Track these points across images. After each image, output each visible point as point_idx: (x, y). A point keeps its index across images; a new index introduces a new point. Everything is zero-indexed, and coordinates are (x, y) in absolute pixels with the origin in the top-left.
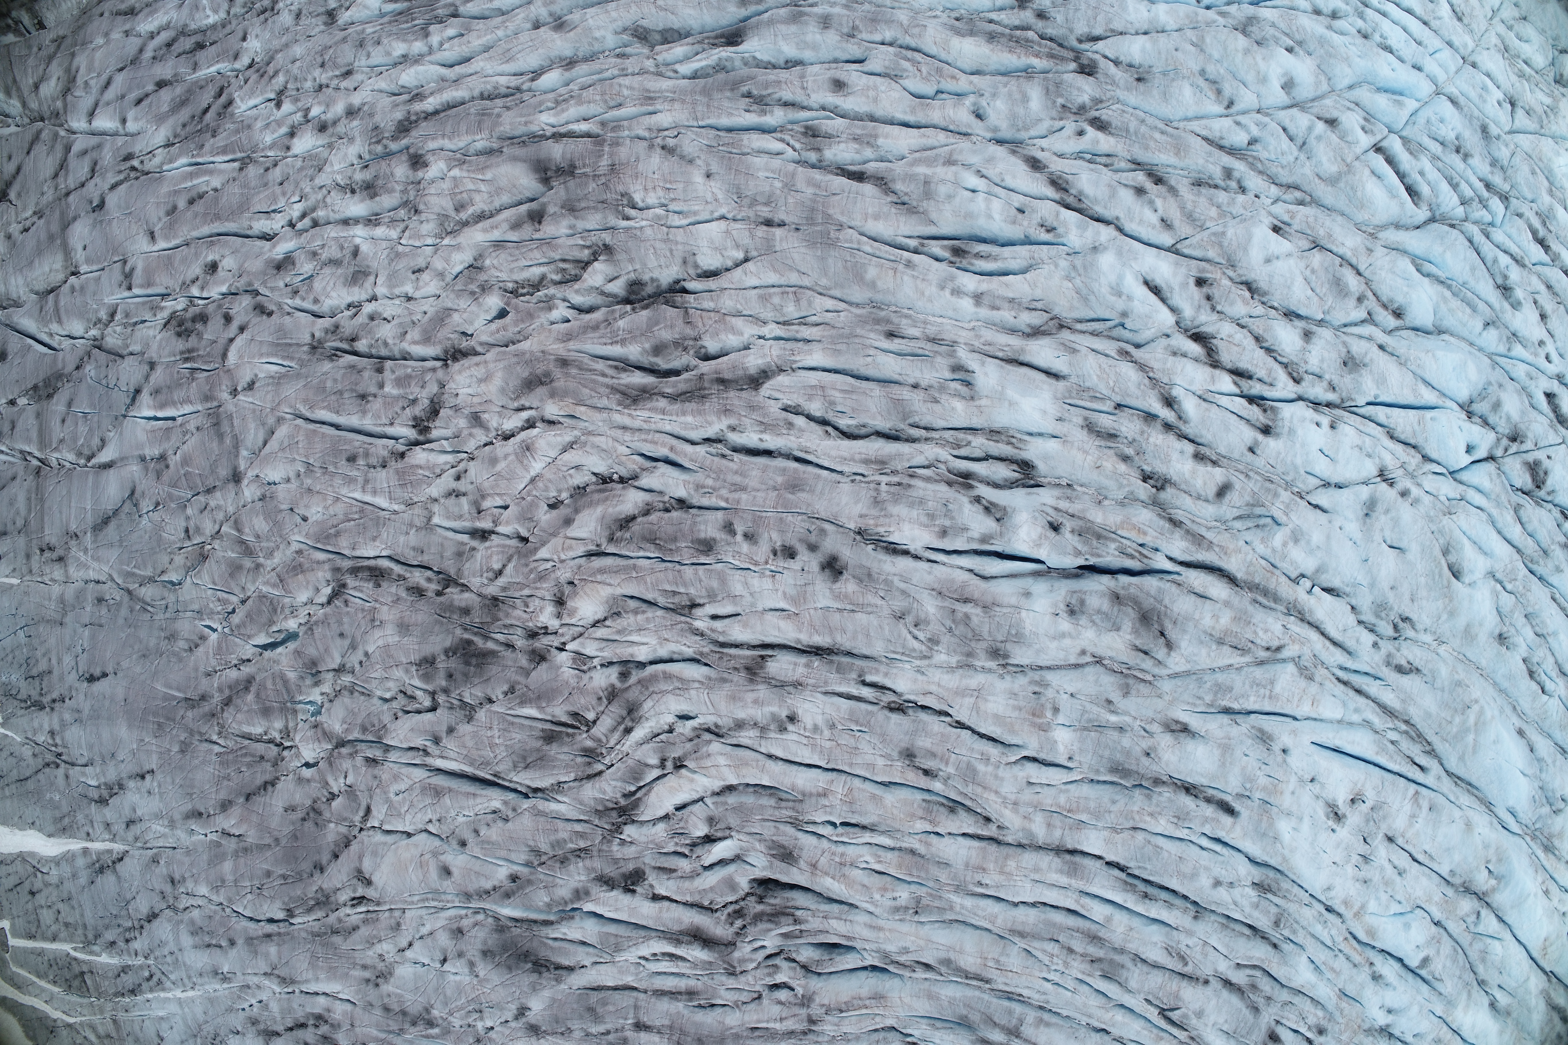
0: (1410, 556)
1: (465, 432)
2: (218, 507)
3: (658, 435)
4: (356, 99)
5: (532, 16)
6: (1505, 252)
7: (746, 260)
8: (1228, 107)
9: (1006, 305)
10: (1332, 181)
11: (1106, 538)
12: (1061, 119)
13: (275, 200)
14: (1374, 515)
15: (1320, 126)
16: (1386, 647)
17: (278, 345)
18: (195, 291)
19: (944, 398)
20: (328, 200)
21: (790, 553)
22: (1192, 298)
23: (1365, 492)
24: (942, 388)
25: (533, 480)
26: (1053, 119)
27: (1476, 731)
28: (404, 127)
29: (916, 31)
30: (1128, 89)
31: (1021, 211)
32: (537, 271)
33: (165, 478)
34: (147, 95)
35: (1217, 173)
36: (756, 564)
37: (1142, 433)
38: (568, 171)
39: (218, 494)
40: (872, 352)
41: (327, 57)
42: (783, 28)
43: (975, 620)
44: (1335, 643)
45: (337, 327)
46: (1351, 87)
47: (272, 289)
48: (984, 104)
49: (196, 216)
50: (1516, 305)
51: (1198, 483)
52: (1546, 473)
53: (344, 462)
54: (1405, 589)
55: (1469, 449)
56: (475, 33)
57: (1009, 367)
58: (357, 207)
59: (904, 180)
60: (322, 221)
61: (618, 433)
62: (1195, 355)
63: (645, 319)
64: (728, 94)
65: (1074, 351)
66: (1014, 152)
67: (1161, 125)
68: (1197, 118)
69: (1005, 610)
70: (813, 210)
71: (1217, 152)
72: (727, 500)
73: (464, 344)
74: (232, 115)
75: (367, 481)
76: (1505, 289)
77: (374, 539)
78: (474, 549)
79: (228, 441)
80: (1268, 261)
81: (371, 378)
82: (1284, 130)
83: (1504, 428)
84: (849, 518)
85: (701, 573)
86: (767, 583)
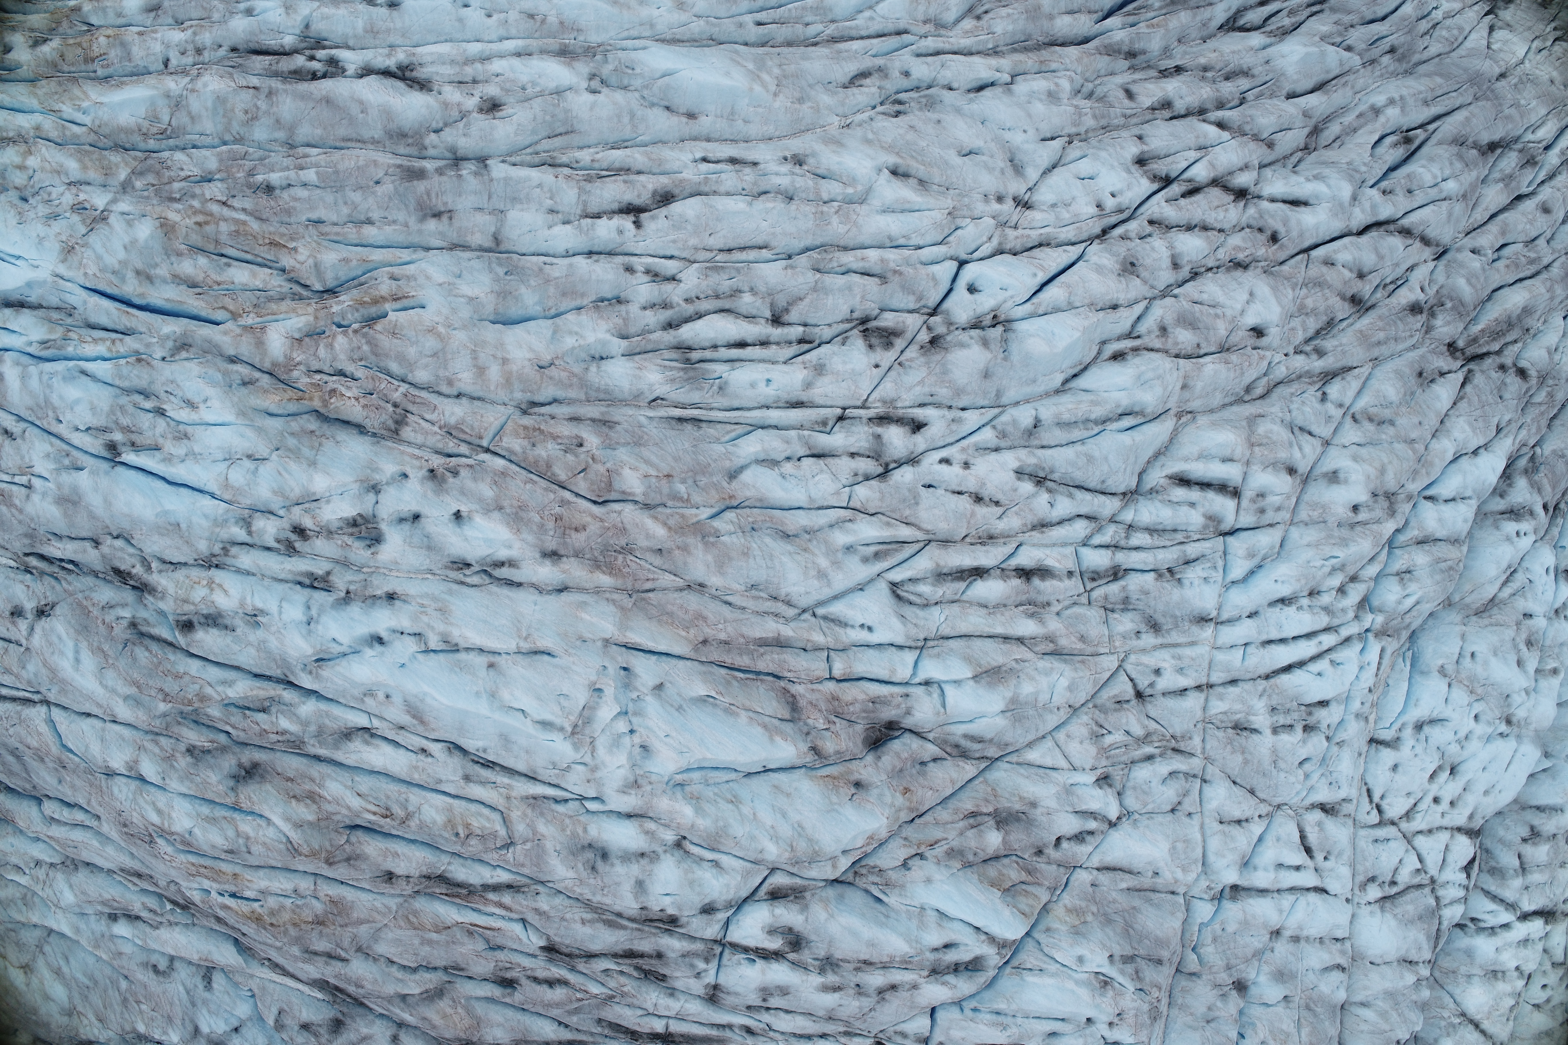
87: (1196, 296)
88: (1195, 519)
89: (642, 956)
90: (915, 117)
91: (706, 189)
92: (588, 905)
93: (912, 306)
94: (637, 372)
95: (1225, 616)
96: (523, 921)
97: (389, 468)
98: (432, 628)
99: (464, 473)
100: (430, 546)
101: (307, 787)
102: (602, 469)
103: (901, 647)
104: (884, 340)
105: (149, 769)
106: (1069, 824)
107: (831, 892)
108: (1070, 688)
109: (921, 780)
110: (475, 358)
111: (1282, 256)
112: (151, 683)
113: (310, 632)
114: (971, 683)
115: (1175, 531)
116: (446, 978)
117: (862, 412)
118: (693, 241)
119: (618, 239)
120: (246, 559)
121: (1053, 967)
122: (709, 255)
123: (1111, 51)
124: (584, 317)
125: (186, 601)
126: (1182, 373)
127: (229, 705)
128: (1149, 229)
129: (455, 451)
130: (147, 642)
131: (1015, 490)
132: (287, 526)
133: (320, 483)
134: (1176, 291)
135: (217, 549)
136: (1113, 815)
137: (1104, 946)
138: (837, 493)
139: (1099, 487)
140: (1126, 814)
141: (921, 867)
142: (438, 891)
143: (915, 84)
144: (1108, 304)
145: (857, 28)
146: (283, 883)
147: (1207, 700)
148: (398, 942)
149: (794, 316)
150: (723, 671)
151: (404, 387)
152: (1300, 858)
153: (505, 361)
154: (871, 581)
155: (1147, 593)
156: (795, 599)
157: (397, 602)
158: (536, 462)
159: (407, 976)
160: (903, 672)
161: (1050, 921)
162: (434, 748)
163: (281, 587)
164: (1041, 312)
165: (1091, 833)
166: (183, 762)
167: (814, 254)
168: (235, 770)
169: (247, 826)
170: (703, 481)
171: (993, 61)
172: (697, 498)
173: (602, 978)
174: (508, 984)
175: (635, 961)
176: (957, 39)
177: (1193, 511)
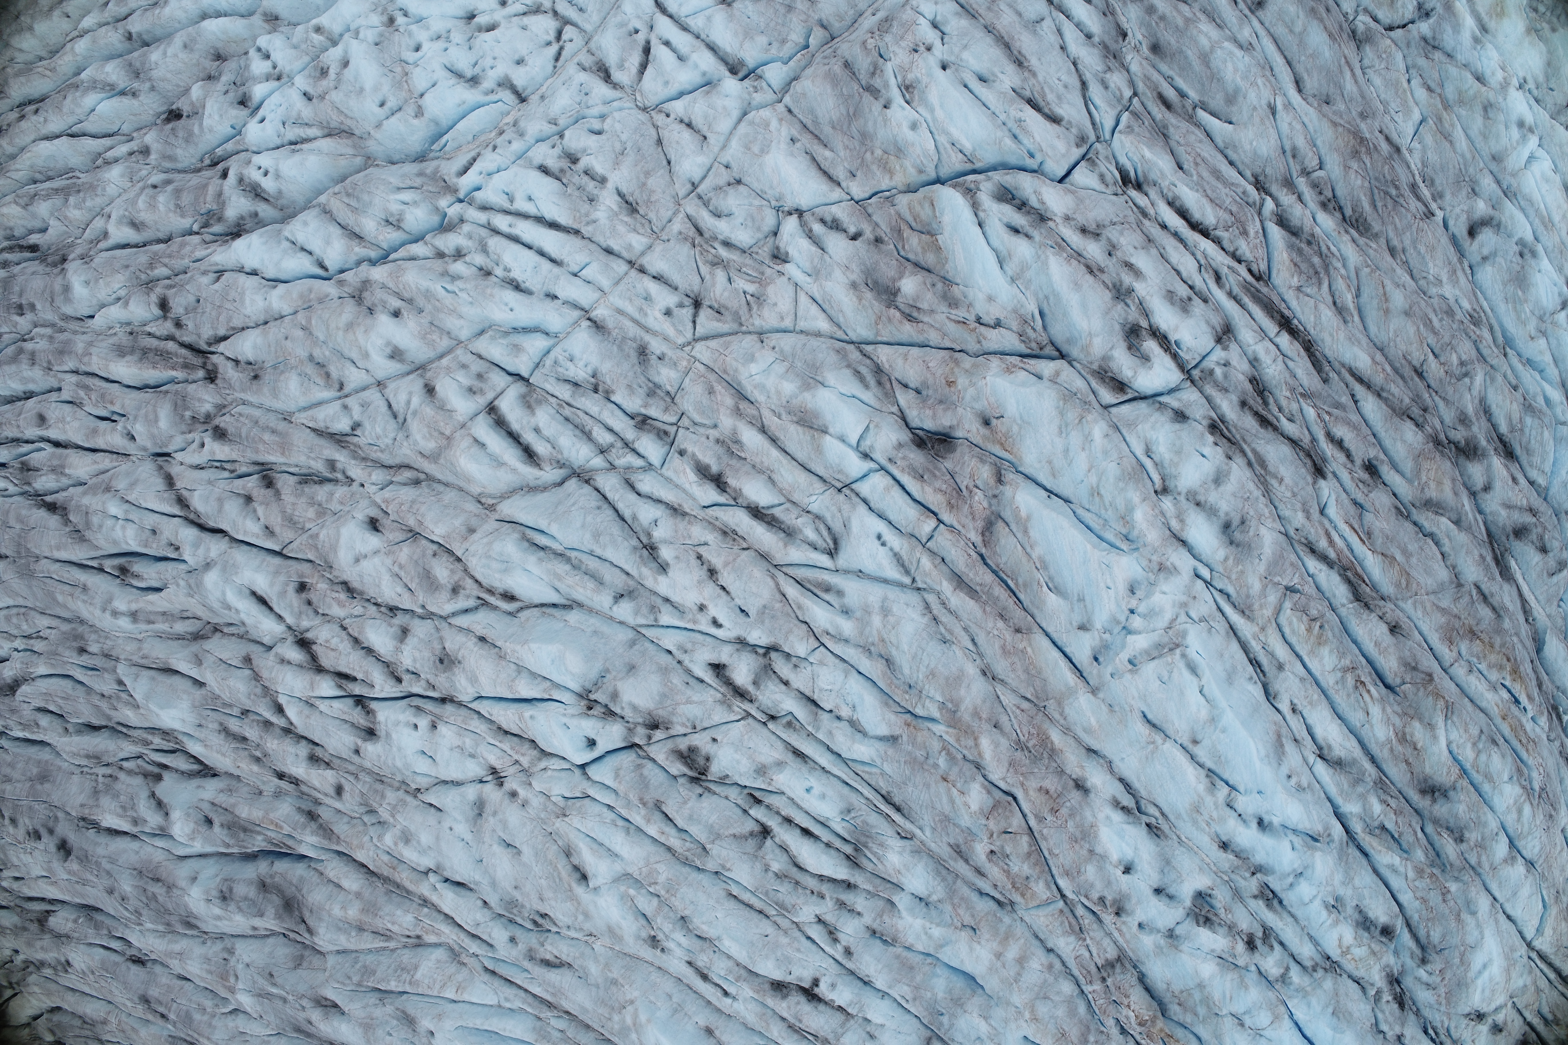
0: (524, 858)
6: (659, 501)
8: (339, 390)
9: (160, 618)
10: (434, 457)
11: (251, 831)
12: (190, 433)
14: (483, 815)
15: (421, 397)
16: (527, 939)
19: (119, 706)
21: (38, 836)
22: (291, 606)
23: (472, 792)
26: (183, 433)
27: (637, 1032)
30: (243, 390)
31: (154, 532)
35: (320, 467)
36: (21, 843)
43: (160, 899)
44: (471, 935)
46: (477, 336)
50: (663, 568)
51: (316, 783)
52: (708, 759)
54: (532, 890)
55: (592, 743)
59: (74, 512)
62: (298, 662)
65: (200, 663)
67: (274, 423)
68: (317, 405)
70: (19, 545)
71: (320, 442)
76: (651, 549)
80: (357, 560)
82: (390, 406)
83: (636, 717)
84: (72, 808)
87: (406, 595)
88: (544, 417)
89: (1256, 414)
90: (533, 904)
91: (743, 972)
92: (1267, 492)
93: (650, 765)
94: (903, 871)
95: (576, 314)
96: (1322, 512)
97: (1148, 941)
98: (1215, 804)
99: (1095, 896)
100: (1166, 863)
101: (1400, 748)
102: (992, 824)
103: (865, 501)
104: (693, 757)
105: (1501, 848)
106: (837, 244)
107: (1075, 352)
108: (752, 358)
109: (930, 381)
110: (1019, 974)
111: (306, 568)
112: (1447, 911)
113: (1306, 868)
114: (831, 430)
115: (567, 419)
116: (1414, 510)
117: (753, 712)
118: (784, 940)
119: (839, 981)
120: (1306, 951)
121: (942, 140)
122: (779, 920)
123: (327, 832)
124: (910, 940)
125: (1374, 953)
126: (466, 545)
127: (1405, 852)
128: (406, 677)
129: (1088, 914)
130: (1423, 940)
131: (677, 558)
132: (1257, 955)
133: (1208, 969)
134: (420, 611)
135: (1320, 973)
136: (793, 221)
137: (885, 121)
138: (821, 663)
139: (606, 506)
140: (783, 211)
141: (988, 313)
142: (1368, 590)
143: (511, 927)
144: (486, 647)
145: (524, 1001)
146: (1476, 685)
147: (643, 254)
148: (1428, 571)
149: (750, 826)
150: (1022, 596)
151: (1087, 989)
152: (659, 52)
153: (998, 956)
154: (847, 572)
155: (629, 386)
156: (920, 606)
157: (1224, 839)
158: (1035, 864)
159: (1441, 535)
160: (879, 481)
161: (913, 177)
162: (1285, 707)
163: (1299, 913)
164: (548, 683)
165: (823, 221)
166: (1472, 836)
167: (698, 863)
168: (1441, 801)
169: (1467, 754)
170: (920, 754)
171: (434, 898)
172: (936, 745)
173: (1298, 417)
174: (1371, 468)
175: (1264, 413)
176: (449, 934)
177: (541, 425)
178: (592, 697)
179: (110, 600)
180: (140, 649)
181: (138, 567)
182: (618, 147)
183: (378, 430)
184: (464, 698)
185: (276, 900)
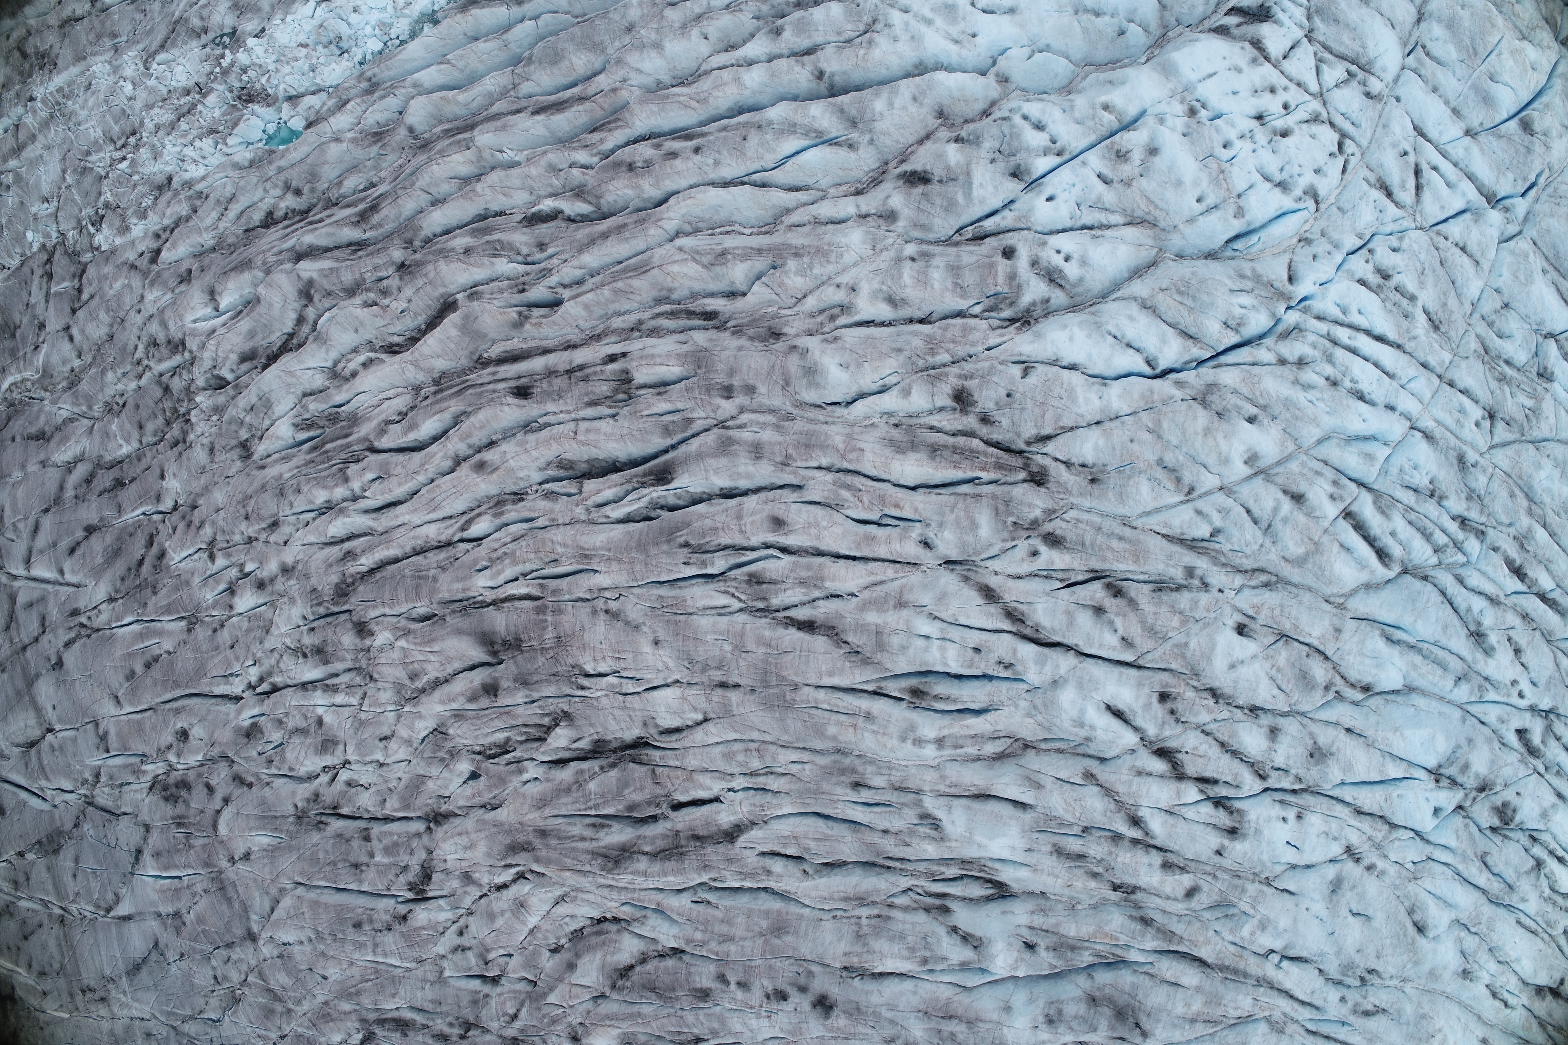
0: (1375, 924)
1: (459, 892)
2: (240, 960)
3: (643, 893)
4: (289, 556)
5: (451, 453)
6: (1480, 593)
7: (706, 720)
8: (1189, 493)
9: (969, 741)
10: (1299, 562)
11: (1080, 948)
12: (1013, 539)
13: (230, 665)
14: (1340, 892)
15: (1287, 505)
16: (1353, 996)
17: (264, 817)
18: (172, 758)
19: (914, 841)
20: (282, 665)
21: (782, 996)
22: (1156, 717)
23: (1331, 872)
24: (911, 833)
25: (531, 932)
26: (1005, 540)
28: (343, 591)
29: (853, 456)
30: (1082, 495)
31: (977, 650)
32: (501, 736)
33: (185, 932)
34: (78, 544)
35: (1178, 574)
36: (752, 1007)
37: (1110, 853)
38: (515, 644)
39: (238, 949)
40: (840, 805)
41: (250, 509)
42: (713, 462)
43: (960, 1036)
44: (1303, 1003)
45: (317, 795)
46: (1319, 442)
47: (247, 759)
48: (932, 535)
49: (155, 683)
50: (1489, 652)
51: (1168, 890)
52: (1514, 811)
53: (351, 929)
54: (1371, 950)
55: (1437, 811)
56: (394, 480)
57: (976, 805)
58: (311, 672)
59: (855, 631)
60: (280, 685)
61: (606, 892)
62: (1160, 772)
63: (614, 780)
64: (665, 547)
65: (1039, 786)
66: (966, 579)
67: (1119, 530)
68: (1158, 510)
69: (988, 1026)
70: (766, 672)
71: (1176, 549)
72: (717, 954)
73: (444, 808)
74: (168, 567)
75: (376, 945)
76: (1478, 636)
77: (394, 996)
78: (487, 996)
79: (237, 906)
80: (1232, 666)
81: (360, 848)
82: (1248, 511)
83: (1470, 782)
84: (834, 959)
85: (701, 1018)
86: (765, 1022)
178: (1442, 771)
179: (912, 728)
180: (943, 777)
181: (941, 688)
182: (1419, 268)
183: (1248, 537)
184: (1326, 788)
185: (1107, 1011)
